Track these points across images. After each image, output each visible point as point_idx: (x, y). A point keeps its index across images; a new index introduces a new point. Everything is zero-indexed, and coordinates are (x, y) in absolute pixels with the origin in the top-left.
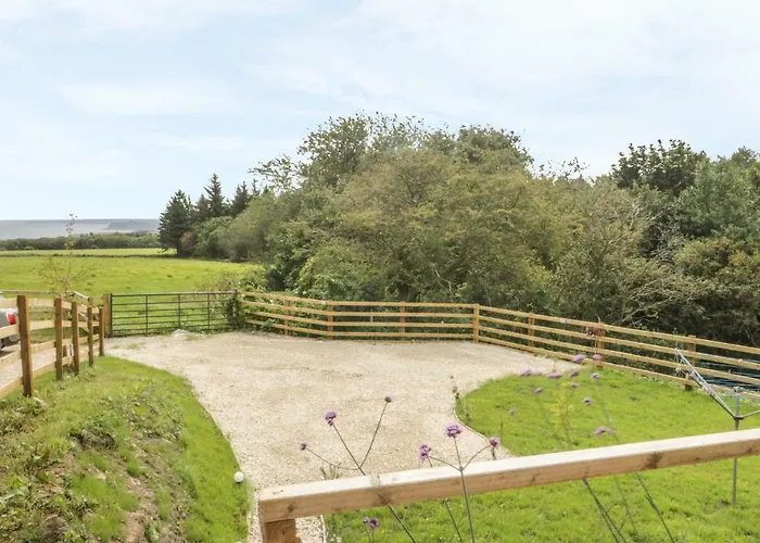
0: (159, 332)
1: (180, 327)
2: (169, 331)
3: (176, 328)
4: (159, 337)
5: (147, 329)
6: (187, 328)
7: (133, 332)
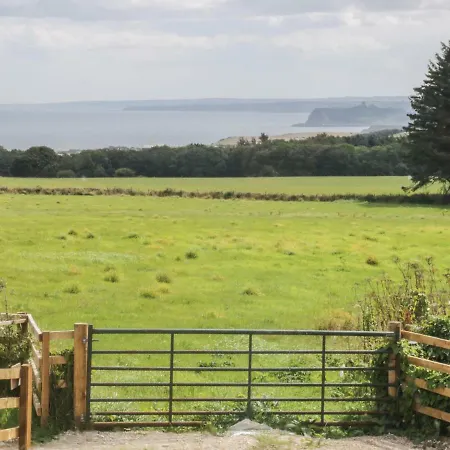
0: (199, 423)
1: (249, 414)
2: (225, 422)
3: (241, 416)
4: (197, 435)
5: (169, 414)
6: (267, 419)
7: (141, 419)
